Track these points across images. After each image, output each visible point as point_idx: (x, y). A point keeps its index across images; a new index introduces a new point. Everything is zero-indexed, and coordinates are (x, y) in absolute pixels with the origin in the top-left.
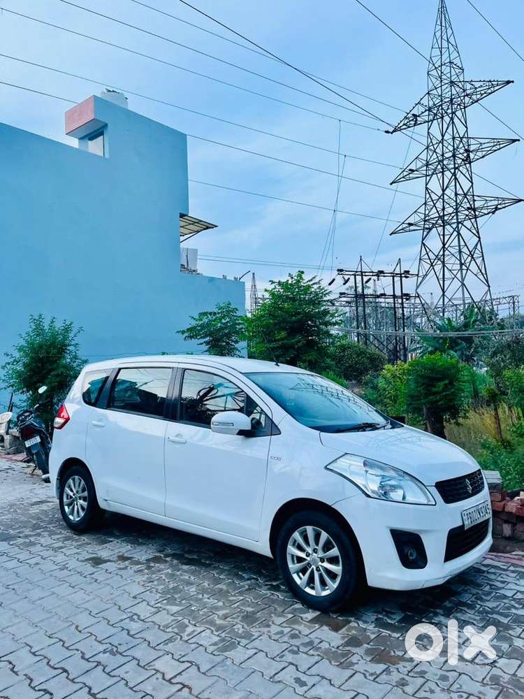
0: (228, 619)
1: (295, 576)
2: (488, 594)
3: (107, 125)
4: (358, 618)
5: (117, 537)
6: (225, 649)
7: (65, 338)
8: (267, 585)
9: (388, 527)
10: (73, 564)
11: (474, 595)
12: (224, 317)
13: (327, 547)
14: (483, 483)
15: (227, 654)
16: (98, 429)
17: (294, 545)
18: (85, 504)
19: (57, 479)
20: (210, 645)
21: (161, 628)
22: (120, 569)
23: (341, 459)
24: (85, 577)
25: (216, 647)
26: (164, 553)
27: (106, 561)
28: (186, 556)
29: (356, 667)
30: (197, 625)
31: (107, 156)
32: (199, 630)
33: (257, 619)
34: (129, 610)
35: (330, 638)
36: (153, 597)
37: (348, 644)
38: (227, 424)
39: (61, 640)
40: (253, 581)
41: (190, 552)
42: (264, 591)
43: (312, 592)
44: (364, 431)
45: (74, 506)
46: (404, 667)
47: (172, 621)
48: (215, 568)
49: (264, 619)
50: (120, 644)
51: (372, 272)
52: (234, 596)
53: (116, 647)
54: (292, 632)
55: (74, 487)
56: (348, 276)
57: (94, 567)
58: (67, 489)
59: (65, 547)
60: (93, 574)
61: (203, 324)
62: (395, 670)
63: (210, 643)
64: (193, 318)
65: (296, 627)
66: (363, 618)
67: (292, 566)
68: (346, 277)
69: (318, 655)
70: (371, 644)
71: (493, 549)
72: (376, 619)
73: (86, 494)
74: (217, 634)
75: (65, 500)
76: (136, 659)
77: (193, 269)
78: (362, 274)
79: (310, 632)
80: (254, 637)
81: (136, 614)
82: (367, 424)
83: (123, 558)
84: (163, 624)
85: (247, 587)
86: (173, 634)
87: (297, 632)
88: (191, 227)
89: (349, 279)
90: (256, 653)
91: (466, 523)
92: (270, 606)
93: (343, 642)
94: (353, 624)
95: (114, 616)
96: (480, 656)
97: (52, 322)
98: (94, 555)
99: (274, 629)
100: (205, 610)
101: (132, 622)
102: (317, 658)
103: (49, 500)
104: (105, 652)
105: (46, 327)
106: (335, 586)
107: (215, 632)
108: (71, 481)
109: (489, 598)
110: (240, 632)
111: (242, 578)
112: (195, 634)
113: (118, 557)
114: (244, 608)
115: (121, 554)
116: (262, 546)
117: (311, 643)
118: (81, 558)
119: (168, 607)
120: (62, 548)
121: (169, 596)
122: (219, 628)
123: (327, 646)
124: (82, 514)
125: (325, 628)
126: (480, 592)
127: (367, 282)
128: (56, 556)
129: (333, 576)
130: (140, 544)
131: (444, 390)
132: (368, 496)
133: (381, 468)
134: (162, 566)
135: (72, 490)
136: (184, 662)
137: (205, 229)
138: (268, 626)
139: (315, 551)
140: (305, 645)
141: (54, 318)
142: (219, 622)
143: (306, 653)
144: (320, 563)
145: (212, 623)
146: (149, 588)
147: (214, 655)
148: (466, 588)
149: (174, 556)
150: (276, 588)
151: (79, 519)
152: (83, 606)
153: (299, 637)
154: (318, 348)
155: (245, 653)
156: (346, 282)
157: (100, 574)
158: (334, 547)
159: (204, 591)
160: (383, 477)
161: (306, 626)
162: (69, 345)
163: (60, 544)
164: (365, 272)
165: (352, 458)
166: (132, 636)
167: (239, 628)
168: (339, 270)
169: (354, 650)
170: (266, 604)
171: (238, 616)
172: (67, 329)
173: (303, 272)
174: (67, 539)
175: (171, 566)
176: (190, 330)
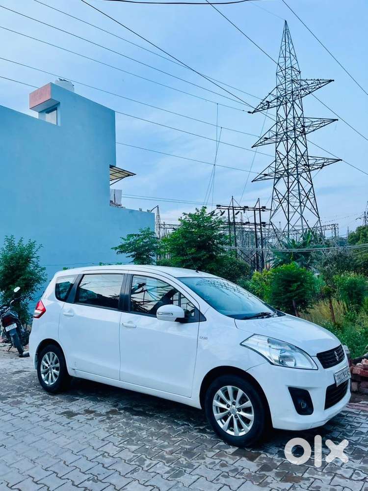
0: (174, 454)
1: (219, 422)
2: (350, 431)
3: (60, 103)
4: (266, 451)
5: (81, 396)
6: (176, 476)
7: (30, 252)
8: (196, 429)
9: (287, 386)
10: (52, 416)
11: (341, 432)
12: (145, 238)
13: (243, 400)
14: (344, 354)
15: (178, 479)
16: (68, 318)
17: (217, 399)
18: (57, 373)
19: (36, 355)
20: (165, 473)
21: (126, 461)
22: (88, 419)
23: (251, 338)
24: (63, 426)
26: (118, 407)
27: (77, 414)
28: (135, 409)
29: (271, 485)
30: (152, 459)
31: (59, 124)
32: (155, 462)
33: (194, 454)
34: (101, 449)
35: (250, 466)
36: (117, 440)
37: (262, 469)
38: (168, 314)
39: (54, 472)
40: (185, 426)
41: (136, 406)
42: (195, 433)
43: (232, 433)
44: (263, 318)
45: (49, 375)
46: (304, 484)
47: (134, 456)
48: (157, 417)
49: (199, 454)
50: (98, 474)
51: (240, 207)
52: (174, 437)
53: (96, 476)
54: (221, 462)
55: (49, 360)
57: (68, 418)
58: (43, 362)
59: (45, 404)
60: (69, 423)
61: (130, 242)
62: (299, 486)
63: (164, 472)
64: (123, 238)
65: (223, 458)
66: (270, 451)
67: (217, 415)
68: (223, 211)
69: (243, 478)
70: (278, 469)
71: (352, 400)
72: (278, 451)
73: (58, 365)
74: (168, 465)
75: (42, 370)
76: (113, 485)
77: (119, 204)
78: (233, 208)
79: (234, 462)
80: (195, 467)
81: (106, 452)
82: (263, 313)
83: (88, 412)
84: (127, 459)
85: (182, 430)
86: (136, 466)
87: (224, 462)
88: (117, 175)
89: (224, 212)
90: (198, 478)
91: (337, 382)
92: (202, 444)
93: (259, 468)
94: (263, 455)
95: (91, 454)
96: (354, 474)
97: (21, 241)
98: (67, 410)
99: (208, 461)
100: (156, 448)
101: (104, 458)
102: (243, 480)
103: (25, 370)
104: (88, 480)
105: (16, 245)
106: (249, 428)
107: (166, 464)
108: (46, 356)
109: (351, 434)
110: (184, 463)
111: (178, 425)
112: (152, 465)
113: (84, 410)
114: (183, 446)
115: (87, 408)
116: (194, 401)
117: (236, 470)
118: (58, 411)
119: (129, 447)
120: (42, 405)
121: (128, 439)
122: (169, 461)
123: (248, 472)
124: (55, 380)
125: (244, 459)
126: (345, 430)
127: (236, 214)
128: (39, 411)
129: (247, 421)
130: (99, 401)
131: (297, 289)
132: (272, 364)
133: (279, 344)
134: (118, 417)
135: (47, 363)
136: (148, 486)
137: (127, 176)
138: (204, 458)
139: (234, 403)
140: (232, 471)
141: (22, 238)
142: (167, 456)
143: (234, 477)
144: (237, 412)
145: (163, 457)
146: (112, 433)
147: (169, 480)
148: (334, 428)
149: (126, 409)
150: (203, 431)
151: (53, 383)
152: (65, 447)
153: (227, 466)
154: (216, 260)
155: (191, 478)
156: (222, 214)
157: (74, 424)
158: (247, 400)
159: (152, 434)
160: (281, 350)
161: (230, 458)
162: (32, 258)
163: (40, 402)
164: (235, 207)
165: (259, 337)
166: (106, 468)
167: (183, 460)
168: (217, 206)
169: (267, 474)
170: (199, 443)
171: (181, 452)
172: (31, 246)
173: (205, 208)
174: (44, 398)
175: (125, 416)
176: (121, 247)
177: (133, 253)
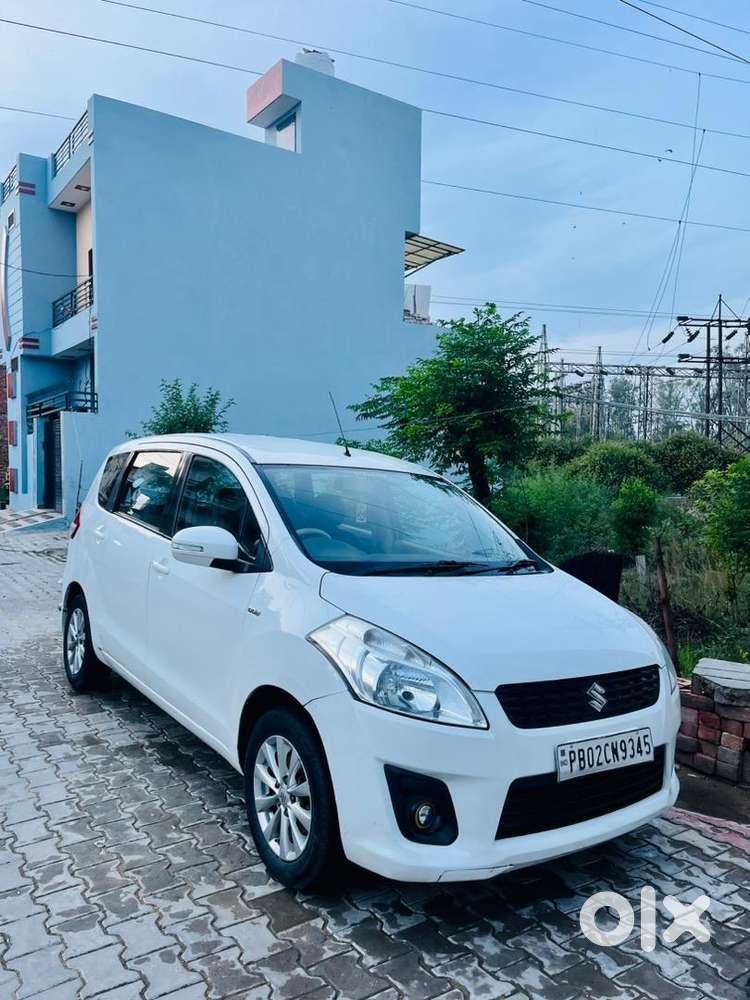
0: (130, 872)
1: (261, 816)
3: (300, 102)
4: (336, 912)
6: (74, 926)
9: (382, 761)
10: (18, 739)
13: (299, 777)
15: (67, 935)
17: (263, 762)
18: (83, 650)
19: (65, 611)
20: (60, 914)
21: (25, 867)
22: (69, 757)
24: (12, 762)
25: (65, 919)
26: (154, 740)
27: (63, 742)
28: (181, 749)
30: (77, 873)
31: (299, 151)
32: (71, 882)
33: (172, 881)
34: (13, 827)
35: (254, 942)
36: (64, 813)
37: (272, 960)
38: (192, 547)
40: (235, 808)
42: (232, 831)
43: (277, 850)
45: (74, 653)
47: (50, 858)
48: (200, 777)
49: (183, 883)
51: (739, 321)
52: (179, 830)
54: (203, 918)
55: (77, 624)
56: (698, 328)
57: (39, 748)
58: (71, 627)
59: (38, 711)
60: (28, 759)
65: (218, 908)
66: (345, 914)
67: (259, 799)
68: (693, 330)
69: (202, 972)
70: (312, 969)
72: (365, 920)
73: (84, 635)
74: (89, 895)
77: (422, 316)
78: (721, 323)
79: (233, 923)
80: (134, 915)
81: (14, 836)
83: (89, 740)
84: (33, 861)
85: (214, 818)
86: (29, 882)
87: (210, 919)
88: (424, 252)
89: (698, 332)
90: (109, 945)
91: (563, 769)
92: (214, 861)
93: (268, 954)
98: (58, 730)
99: (180, 905)
100: (113, 849)
102: (193, 978)
105: (185, 398)
106: (304, 846)
107: (87, 893)
110: (124, 899)
111: (221, 801)
112: (59, 888)
113: (86, 737)
115: (94, 733)
117: (212, 945)
118: (38, 731)
119: (67, 834)
120: (31, 712)
121: (88, 815)
122: (102, 886)
123: (234, 958)
124: (80, 664)
125: (264, 920)
127: (729, 338)
129: (302, 829)
132: (356, 697)
134: (128, 762)
135: (75, 630)
137: (444, 256)
138: (178, 898)
139: (285, 780)
140: (199, 947)
142: (112, 875)
143: (186, 964)
144: (290, 804)
145: (100, 874)
146: (73, 796)
147: (49, 932)
151: (77, 671)
153: (204, 930)
155: (94, 942)
156: (692, 338)
158: (304, 780)
159: (144, 815)
161: (236, 910)
162: (215, 424)
164: (726, 321)
165: (350, 625)
167: (130, 892)
168: (679, 318)
169: (271, 975)
170: (211, 856)
171: (150, 870)
172: (212, 401)
174: (53, 699)
175: (142, 763)
176: (368, 404)
177: (390, 419)
